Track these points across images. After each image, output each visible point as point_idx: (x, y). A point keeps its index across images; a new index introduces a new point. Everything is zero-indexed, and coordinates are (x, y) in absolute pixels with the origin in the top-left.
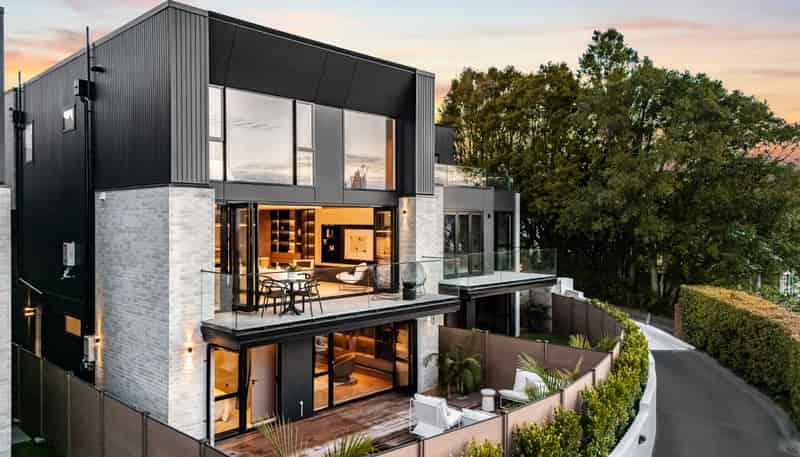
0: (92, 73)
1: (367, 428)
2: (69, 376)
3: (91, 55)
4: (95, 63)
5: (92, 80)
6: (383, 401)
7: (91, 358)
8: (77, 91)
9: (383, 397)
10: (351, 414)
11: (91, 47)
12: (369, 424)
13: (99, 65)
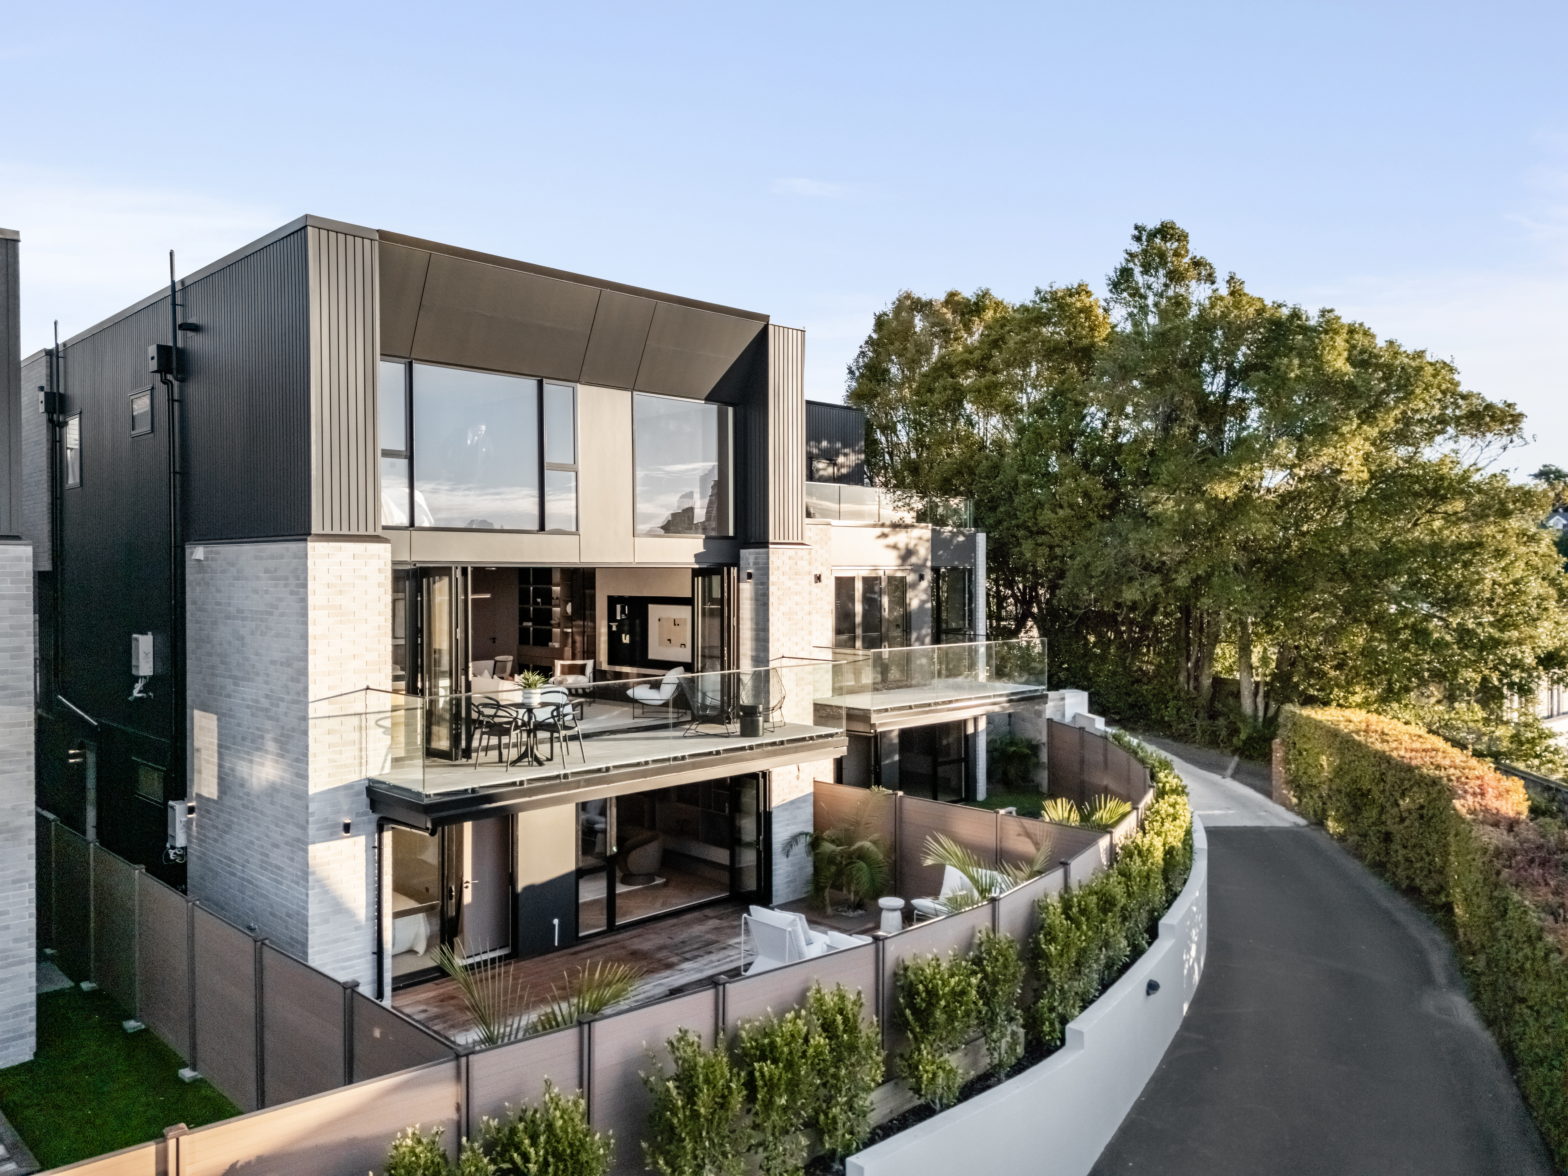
0: (180, 333)
1: (669, 966)
2: (138, 872)
3: (179, 301)
4: (184, 315)
5: (180, 344)
6: (707, 918)
7: (181, 841)
8: (153, 365)
9: (708, 912)
10: (647, 942)
11: (178, 287)
12: (674, 959)
13: (192, 320)
